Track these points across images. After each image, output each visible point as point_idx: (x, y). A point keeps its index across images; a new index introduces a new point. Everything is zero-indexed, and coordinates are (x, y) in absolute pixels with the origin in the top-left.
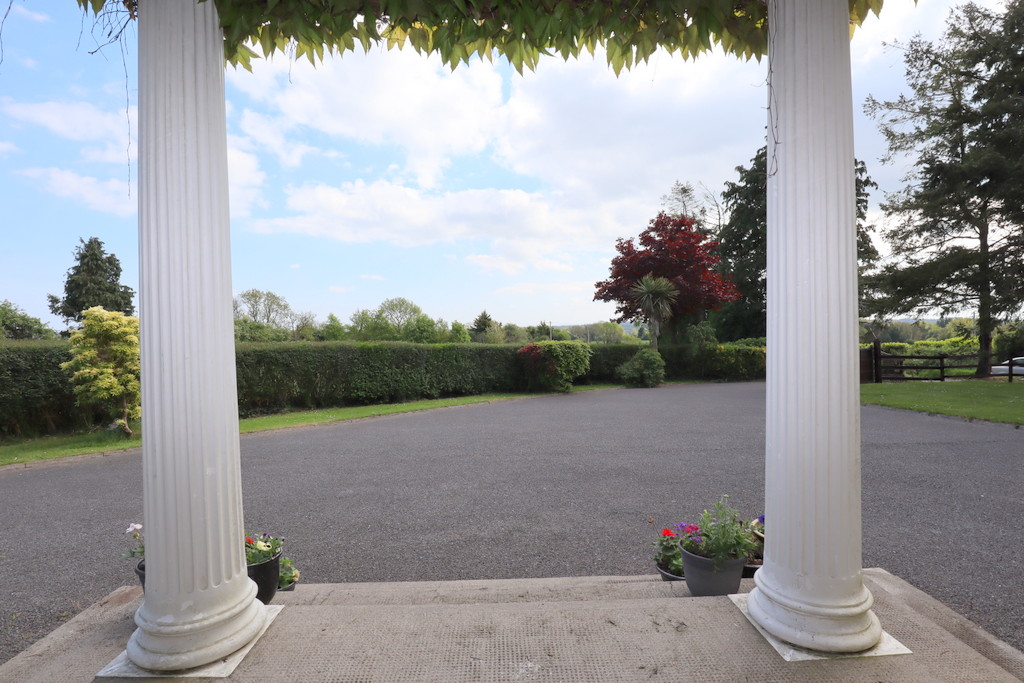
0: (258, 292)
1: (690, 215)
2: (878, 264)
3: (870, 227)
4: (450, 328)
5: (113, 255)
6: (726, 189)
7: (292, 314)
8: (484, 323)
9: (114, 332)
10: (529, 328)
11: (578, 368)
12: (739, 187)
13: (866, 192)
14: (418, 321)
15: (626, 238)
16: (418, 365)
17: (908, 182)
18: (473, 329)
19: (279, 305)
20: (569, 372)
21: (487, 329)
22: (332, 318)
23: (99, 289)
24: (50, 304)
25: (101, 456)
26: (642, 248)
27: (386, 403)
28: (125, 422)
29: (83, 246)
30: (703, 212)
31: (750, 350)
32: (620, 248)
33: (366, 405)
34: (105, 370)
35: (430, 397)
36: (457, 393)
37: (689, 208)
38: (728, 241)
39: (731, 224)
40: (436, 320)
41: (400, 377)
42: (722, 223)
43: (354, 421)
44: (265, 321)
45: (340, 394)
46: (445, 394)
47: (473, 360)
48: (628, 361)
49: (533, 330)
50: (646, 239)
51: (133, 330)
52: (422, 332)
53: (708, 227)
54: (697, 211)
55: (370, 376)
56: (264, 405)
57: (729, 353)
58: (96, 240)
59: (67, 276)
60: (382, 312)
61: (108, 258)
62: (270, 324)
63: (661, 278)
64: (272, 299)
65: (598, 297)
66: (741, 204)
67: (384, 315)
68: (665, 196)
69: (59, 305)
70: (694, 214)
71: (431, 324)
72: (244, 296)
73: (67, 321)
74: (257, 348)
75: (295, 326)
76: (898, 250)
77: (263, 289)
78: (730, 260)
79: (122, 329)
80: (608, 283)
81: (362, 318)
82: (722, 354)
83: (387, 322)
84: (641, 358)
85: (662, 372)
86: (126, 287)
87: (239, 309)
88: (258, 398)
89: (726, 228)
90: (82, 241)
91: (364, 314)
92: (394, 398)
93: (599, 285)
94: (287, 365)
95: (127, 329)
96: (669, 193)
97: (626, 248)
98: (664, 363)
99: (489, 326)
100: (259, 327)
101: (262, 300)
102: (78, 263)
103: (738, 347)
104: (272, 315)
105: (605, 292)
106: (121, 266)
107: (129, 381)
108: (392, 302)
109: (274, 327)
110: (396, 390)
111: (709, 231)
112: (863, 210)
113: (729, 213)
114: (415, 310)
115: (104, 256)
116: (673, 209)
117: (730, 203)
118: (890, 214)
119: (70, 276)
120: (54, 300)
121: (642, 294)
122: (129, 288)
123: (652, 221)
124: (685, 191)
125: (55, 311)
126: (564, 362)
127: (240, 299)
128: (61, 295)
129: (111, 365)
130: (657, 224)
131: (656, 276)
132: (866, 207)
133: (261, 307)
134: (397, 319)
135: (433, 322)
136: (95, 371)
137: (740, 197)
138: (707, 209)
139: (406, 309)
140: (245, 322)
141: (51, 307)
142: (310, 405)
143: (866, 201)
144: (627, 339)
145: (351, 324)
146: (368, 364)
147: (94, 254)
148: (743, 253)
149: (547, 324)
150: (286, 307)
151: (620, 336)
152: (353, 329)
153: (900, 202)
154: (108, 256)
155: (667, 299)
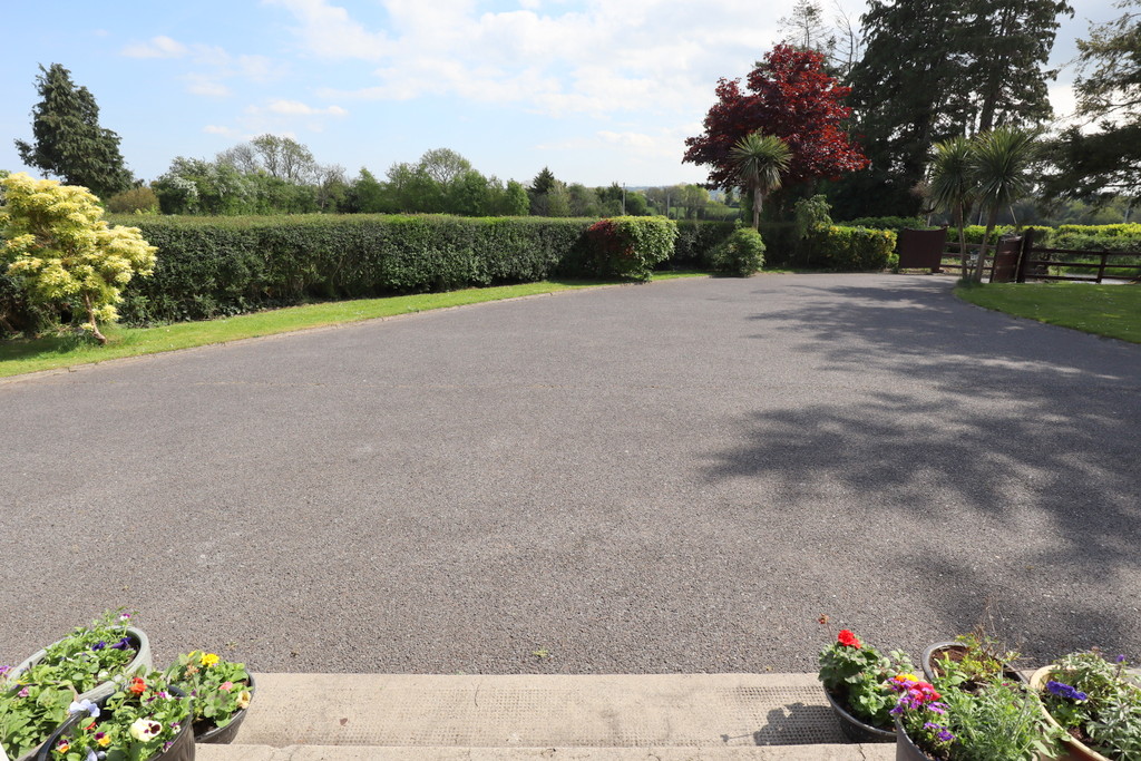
0: (273, 138)
1: (813, 46)
2: (1054, 126)
3: (1050, 73)
4: (506, 187)
5: (84, 88)
6: (868, 10)
7: (316, 168)
8: (545, 181)
9: (50, 208)
10: (598, 189)
11: (659, 252)
12: (885, 7)
13: (1056, 21)
14: (467, 178)
15: (730, 78)
16: (465, 246)
17: (1127, 9)
18: (532, 190)
19: (301, 156)
20: (649, 257)
21: (549, 190)
22: (365, 173)
23: (75, 133)
24: (20, 152)
25: (66, 372)
26: (749, 93)
27: (428, 292)
28: (95, 326)
29: (44, 76)
30: (832, 43)
31: (870, 234)
32: (721, 92)
33: (402, 294)
34: (51, 261)
35: (480, 285)
36: (513, 279)
37: (812, 37)
38: (857, 86)
39: (865, 62)
40: (488, 177)
41: (441, 261)
42: (853, 60)
43: (386, 319)
44: (286, 175)
45: (369, 283)
46: (498, 281)
47: (532, 238)
48: (720, 243)
49: (604, 192)
50: (756, 80)
51: (77, 206)
52: (472, 192)
53: (835, 65)
54: (823, 42)
55: (404, 260)
56: (275, 296)
57: (844, 237)
58: (59, 66)
59: (33, 116)
60: (424, 165)
61: (79, 92)
62: (292, 179)
63: (773, 137)
64: (292, 147)
65: (688, 158)
66: (882, 35)
67: (426, 170)
68: (783, 19)
69: (32, 153)
70: (818, 45)
71: (483, 182)
72: (257, 143)
73: (46, 173)
74: (258, 225)
75: (322, 182)
76: (1086, 108)
77: (280, 135)
78: (857, 112)
79: (62, 204)
80: (702, 140)
81: (400, 173)
82: (835, 237)
83: (430, 178)
84: (737, 240)
85: (761, 258)
86: (109, 132)
87: (253, 160)
88: (266, 289)
89: (859, 67)
90: (43, 69)
91: (403, 168)
92: (436, 285)
93: (690, 141)
94: (299, 247)
95: (68, 204)
96: (789, 15)
97: (727, 92)
98: (763, 247)
99: (552, 186)
100: (279, 184)
101: (280, 148)
102: (43, 99)
103: (855, 230)
104: (294, 168)
105: (698, 152)
106: (97, 103)
107: (86, 275)
108: (435, 153)
109: (297, 183)
110: (438, 277)
111: (835, 71)
112: (1046, 48)
113: (866, 46)
114: (464, 165)
115: (74, 90)
116: (794, 37)
117: (870, 31)
118: (1088, 56)
119: (37, 116)
120: (24, 148)
121: (747, 157)
122: (112, 133)
123: (767, 55)
124: (810, 11)
125: (28, 161)
126: (643, 245)
127: (253, 148)
128: (32, 141)
129: (59, 253)
130: (773, 60)
131: (766, 133)
132: (1050, 44)
133: (279, 158)
134: (442, 175)
135: (484, 179)
136: (37, 262)
137: (884, 22)
138: (838, 40)
139: (453, 163)
140: (261, 176)
141: (23, 156)
142: (333, 295)
143: (1053, 35)
144: (712, 205)
145: (388, 180)
146: (402, 244)
147: (60, 87)
148: (873, 104)
149: (620, 185)
150: (309, 158)
151: (704, 202)
152: (389, 187)
153: (1107, 39)
154: (79, 89)
155: (777, 164)
